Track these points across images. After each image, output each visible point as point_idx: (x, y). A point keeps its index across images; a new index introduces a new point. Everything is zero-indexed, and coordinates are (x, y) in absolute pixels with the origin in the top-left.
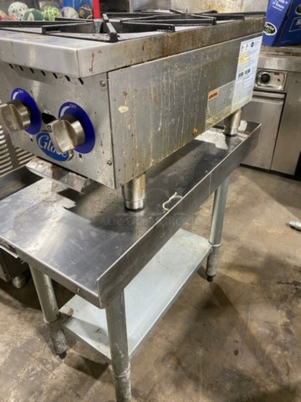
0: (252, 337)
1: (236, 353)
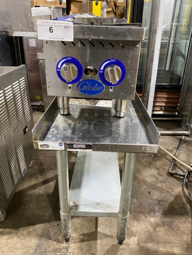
0: (150, 184)
1: (149, 193)
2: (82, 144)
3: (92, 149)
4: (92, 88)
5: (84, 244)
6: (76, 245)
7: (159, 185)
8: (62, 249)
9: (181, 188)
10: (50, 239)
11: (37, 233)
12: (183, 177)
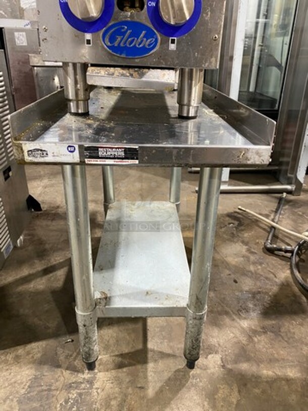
0: (235, 266)
1: (235, 282)
2: (116, 148)
3: (137, 159)
4: (134, 40)
5: (124, 372)
6: (108, 374)
7: (252, 268)
8: (81, 383)
9: (289, 271)
10: (59, 366)
11: (33, 357)
12: (290, 254)
